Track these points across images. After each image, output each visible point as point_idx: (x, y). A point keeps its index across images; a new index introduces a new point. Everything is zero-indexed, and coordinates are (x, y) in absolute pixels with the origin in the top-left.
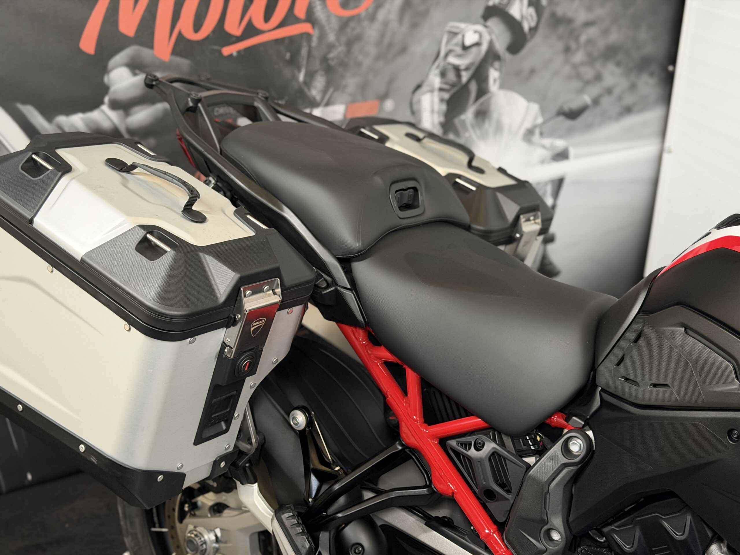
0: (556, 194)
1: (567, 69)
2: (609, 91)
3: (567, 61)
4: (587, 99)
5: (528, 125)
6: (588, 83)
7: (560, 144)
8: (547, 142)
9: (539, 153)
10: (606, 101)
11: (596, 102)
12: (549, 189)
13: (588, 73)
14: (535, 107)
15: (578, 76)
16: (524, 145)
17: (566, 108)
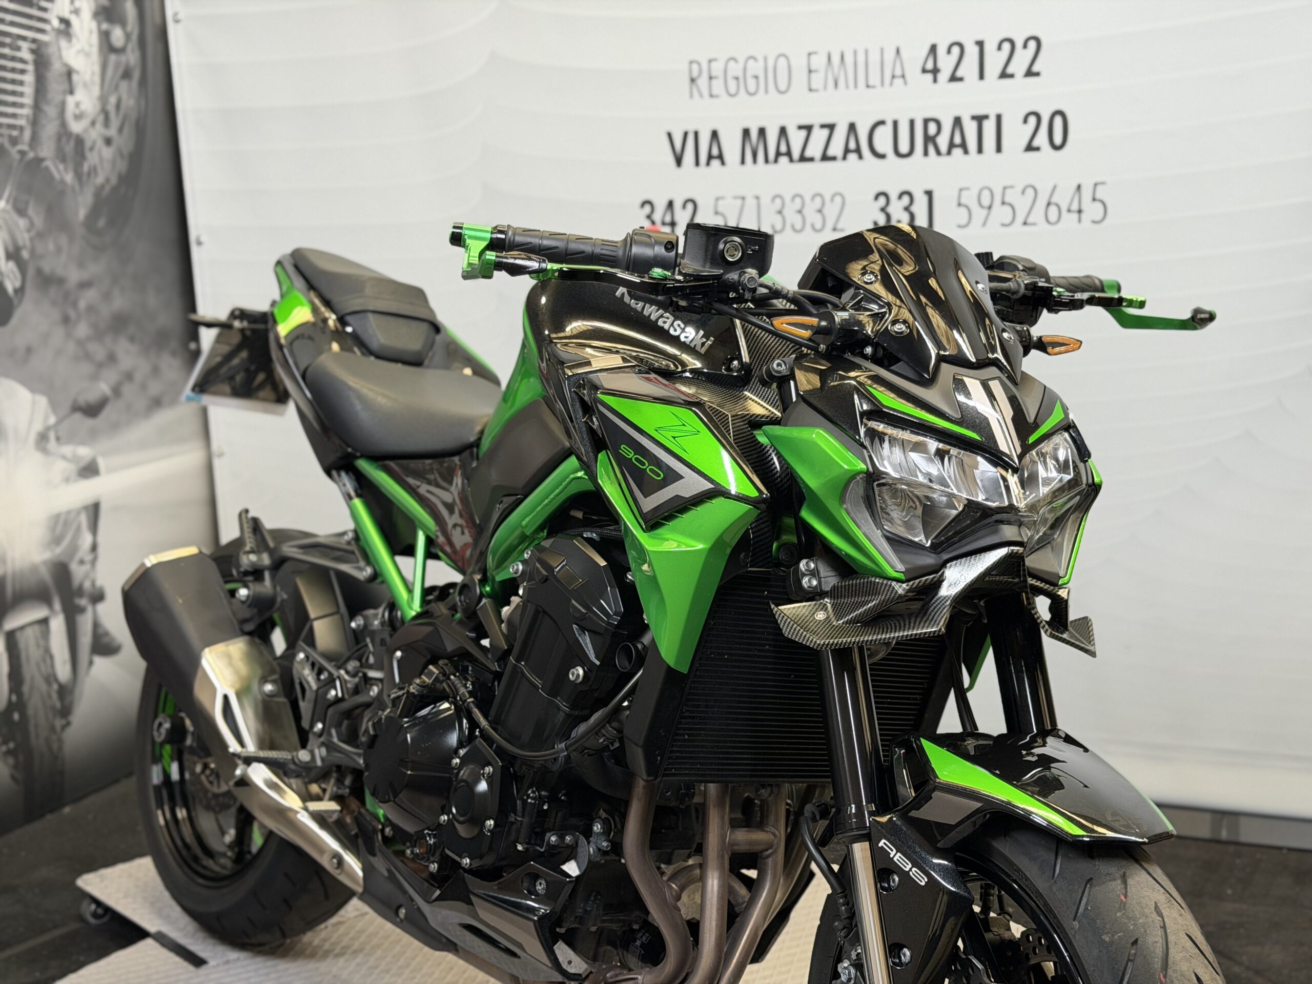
0: (94, 527)
1: (71, 347)
2: (129, 376)
3: (69, 336)
4: (104, 387)
5: (38, 427)
6: (100, 365)
7: (84, 452)
8: (67, 450)
9: (61, 467)
10: (128, 390)
11: (117, 391)
12: (84, 519)
13: (99, 351)
14: (42, 401)
15: (87, 356)
16: (38, 456)
17: (82, 400)
